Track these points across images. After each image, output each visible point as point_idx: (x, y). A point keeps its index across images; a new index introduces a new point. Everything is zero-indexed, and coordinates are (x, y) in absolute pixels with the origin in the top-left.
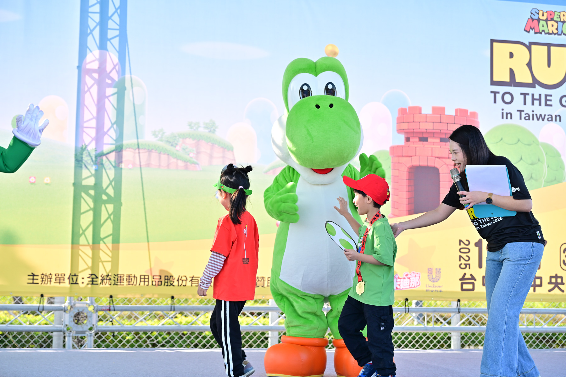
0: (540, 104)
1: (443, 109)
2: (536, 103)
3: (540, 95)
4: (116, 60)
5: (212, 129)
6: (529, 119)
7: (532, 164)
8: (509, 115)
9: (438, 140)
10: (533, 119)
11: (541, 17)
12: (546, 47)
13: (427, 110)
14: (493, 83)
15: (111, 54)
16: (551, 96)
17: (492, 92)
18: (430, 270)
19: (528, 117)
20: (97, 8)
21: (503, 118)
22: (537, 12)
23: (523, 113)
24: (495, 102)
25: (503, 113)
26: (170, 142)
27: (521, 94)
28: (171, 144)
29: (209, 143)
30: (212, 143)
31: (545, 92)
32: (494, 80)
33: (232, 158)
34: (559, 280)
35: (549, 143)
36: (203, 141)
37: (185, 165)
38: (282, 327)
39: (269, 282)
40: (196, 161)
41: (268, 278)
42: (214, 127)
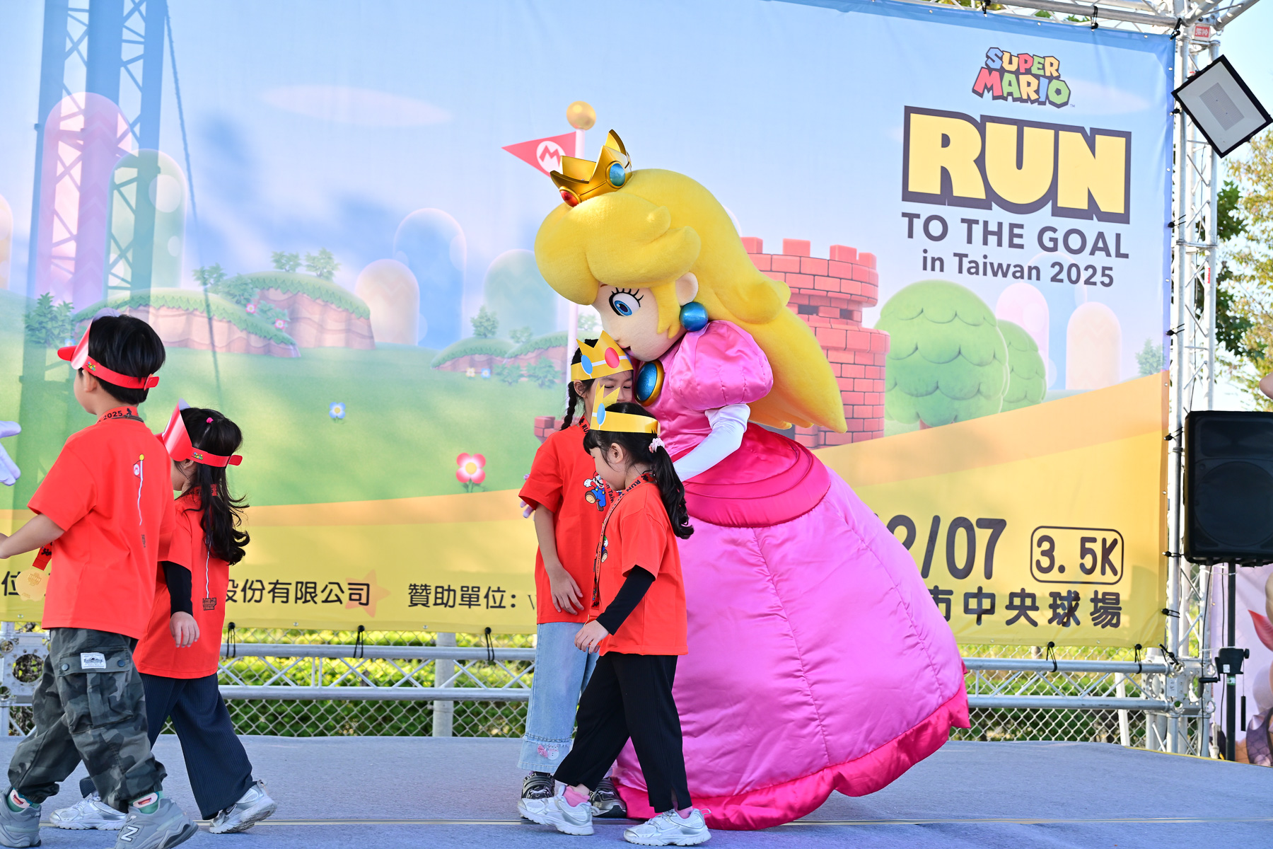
0: (1000, 244)
1: (806, 245)
2: (992, 240)
3: (1000, 225)
5: (325, 270)
6: (977, 273)
7: (980, 365)
8: (938, 264)
10: (985, 274)
11: (1007, 67)
12: (1014, 128)
13: (773, 247)
14: (908, 196)
16: (1021, 226)
17: (904, 215)
19: (974, 269)
21: (925, 268)
22: (1000, 54)
23: (965, 260)
24: (910, 235)
25: (925, 259)
26: (234, 296)
27: (963, 221)
28: (235, 300)
29: (318, 301)
30: (323, 301)
31: (1009, 218)
32: (911, 189)
33: (366, 333)
34: (1028, 602)
35: (1016, 322)
36: (305, 295)
37: (264, 346)
38: (464, 691)
39: (439, 595)
40: (289, 337)
41: (437, 587)
42: (329, 268)
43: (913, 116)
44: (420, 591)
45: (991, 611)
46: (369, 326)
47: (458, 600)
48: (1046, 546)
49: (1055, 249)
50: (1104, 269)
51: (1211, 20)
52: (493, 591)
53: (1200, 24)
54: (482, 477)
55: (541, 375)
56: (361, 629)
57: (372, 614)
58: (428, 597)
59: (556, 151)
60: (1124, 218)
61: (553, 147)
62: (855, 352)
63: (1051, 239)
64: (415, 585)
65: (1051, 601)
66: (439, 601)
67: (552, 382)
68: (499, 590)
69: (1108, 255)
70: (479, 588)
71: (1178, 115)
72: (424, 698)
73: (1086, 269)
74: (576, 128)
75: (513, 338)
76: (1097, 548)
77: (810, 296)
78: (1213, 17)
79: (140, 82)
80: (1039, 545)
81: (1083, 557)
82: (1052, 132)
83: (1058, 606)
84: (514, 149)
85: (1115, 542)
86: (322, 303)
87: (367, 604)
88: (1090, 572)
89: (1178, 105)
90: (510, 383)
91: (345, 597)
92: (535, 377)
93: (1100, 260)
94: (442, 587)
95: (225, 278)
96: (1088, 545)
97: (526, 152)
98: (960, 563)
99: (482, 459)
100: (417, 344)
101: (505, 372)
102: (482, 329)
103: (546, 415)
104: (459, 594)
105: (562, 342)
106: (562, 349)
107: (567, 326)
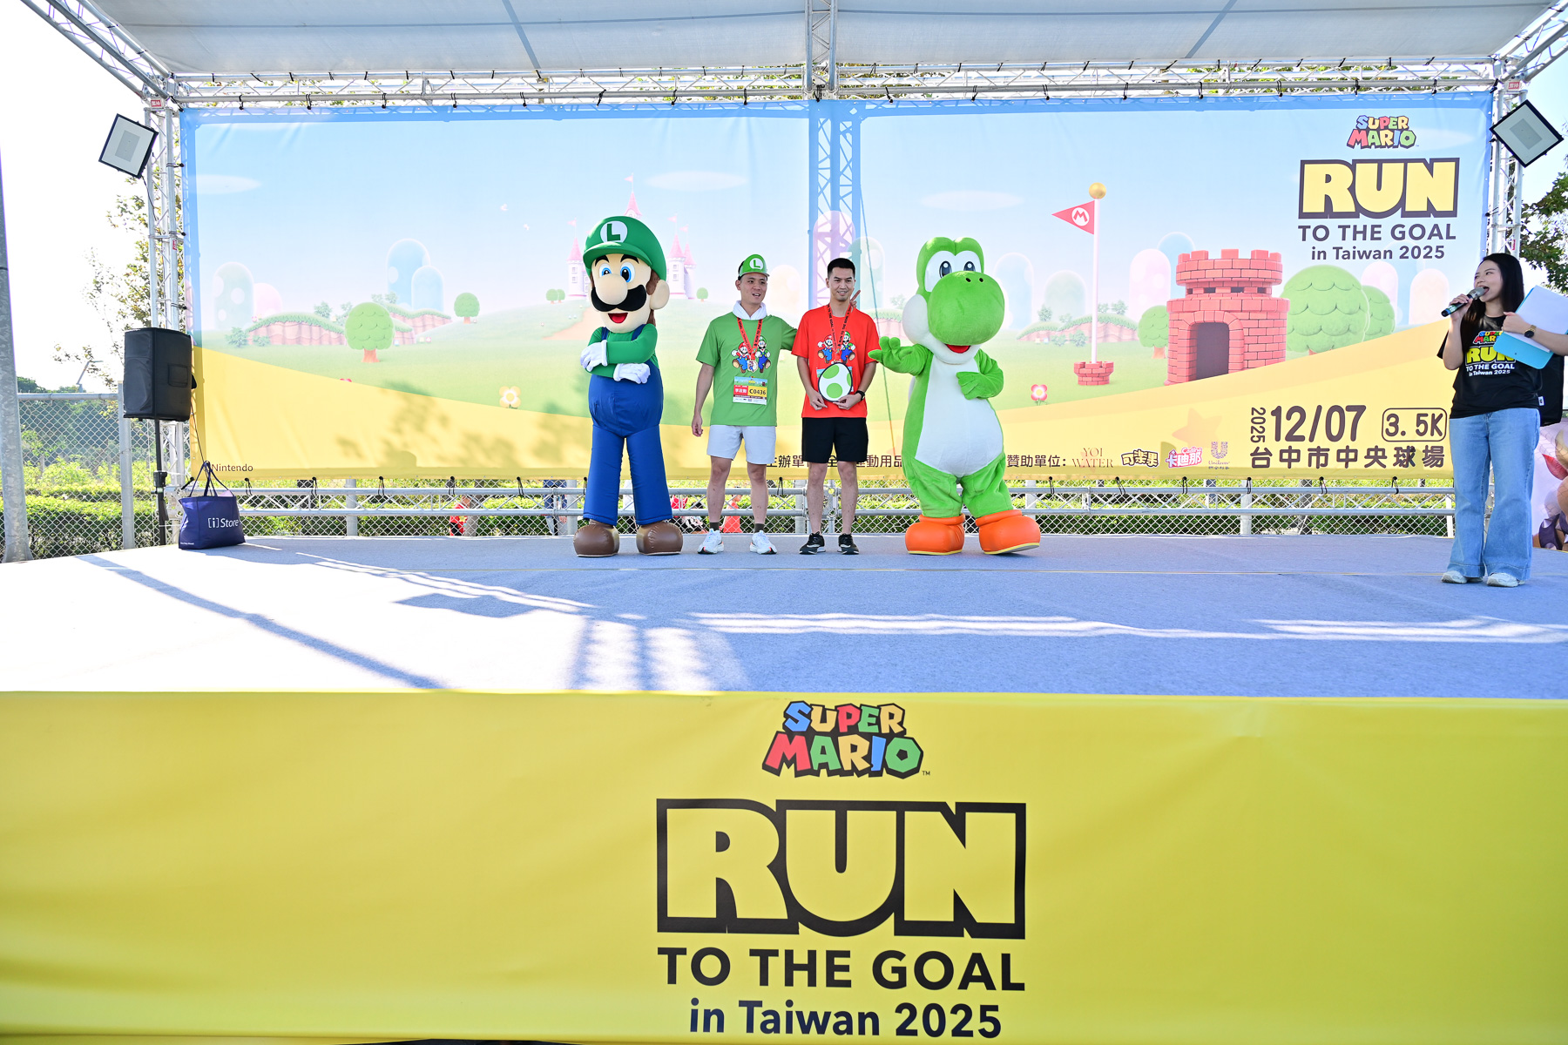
0: (1364, 239)
1: (1236, 252)
2: (1360, 236)
3: (1365, 227)
4: (849, 220)
6: (1349, 258)
8: (1322, 255)
9: (1229, 291)
10: (1354, 258)
11: (1371, 126)
12: (1376, 165)
13: (1215, 255)
14: (1302, 215)
15: (845, 216)
16: (1380, 226)
17: (1300, 227)
18: (1214, 444)
19: (1347, 256)
20: (827, 163)
21: (1313, 258)
22: (1366, 119)
23: (1340, 251)
24: (1304, 239)
25: (1314, 252)
27: (1339, 227)
31: (1370, 222)
32: (1304, 211)
34: (1380, 453)
35: (1375, 286)
38: (1040, 510)
39: (1024, 461)
41: (1022, 456)
43: (1306, 165)
44: (1014, 458)
45: (1355, 460)
47: (1034, 463)
48: (1393, 420)
49: (1403, 238)
50: (1438, 247)
51: (1521, 77)
52: (1053, 458)
53: (1513, 81)
54: (1046, 397)
55: (1077, 339)
58: (1018, 462)
59: (1083, 213)
60: (1453, 214)
61: (1081, 210)
62: (1267, 312)
63: (1400, 232)
65: (1395, 452)
66: (1024, 464)
67: (1083, 343)
68: (1056, 457)
69: (1441, 238)
70: (1045, 456)
71: (1494, 144)
73: (1425, 248)
74: (1095, 198)
75: (1061, 320)
76: (1428, 420)
77: (1238, 282)
78: (1523, 74)
80: (1388, 420)
81: (1418, 426)
82: (1402, 165)
83: (1400, 456)
84: (1058, 215)
85: (1441, 415)
88: (1422, 434)
89: (1494, 136)
90: (1060, 345)
92: (1074, 340)
93: (1435, 241)
94: (1026, 457)
96: (1422, 418)
97: (1066, 215)
98: (1335, 432)
99: (1045, 387)
100: (1008, 328)
101: (1057, 339)
102: (1043, 317)
103: (1080, 361)
104: (1034, 459)
105: (1089, 320)
106: (1088, 324)
107: (1091, 311)
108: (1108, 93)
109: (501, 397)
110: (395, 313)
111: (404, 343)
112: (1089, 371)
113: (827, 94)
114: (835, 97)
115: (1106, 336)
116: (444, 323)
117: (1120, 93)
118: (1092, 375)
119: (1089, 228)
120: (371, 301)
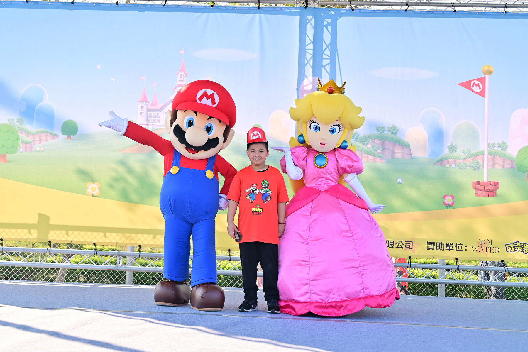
5: (394, 132)
20: (311, 46)
26: (363, 142)
28: (363, 143)
29: (392, 142)
30: (394, 142)
33: (409, 153)
36: (387, 141)
37: (374, 159)
38: (448, 281)
39: (438, 246)
40: (382, 155)
41: (437, 243)
42: (395, 131)
44: (431, 244)
46: (410, 151)
47: (445, 248)
52: (458, 245)
54: (453, 203)
55: (474, 166)
56: (410, 257)
57: (413, 252)
58: (434, 246)
59: (478, 84)
61: (477, 82)
64: (429, 242)
66: (438, 248)
67: (479, 168)
68: (460, 244)
70: (453, 243)
72: (434, 282)
74: (486, 75)
75: (463, 153)
79: (329, 72)
86: (393, 143)
87: (412, 249)
90: (463, 169)
91: (404, 246)
92: (472, 166)
94: (439, 243)
95: (359, 136)
97: (467, 85)
99: (453, 197)
100: (428, 156)
101: (461, 165)
102: (452, 150)
103: (477, 180)
104: (445, 245)
105: (482, 153)
106: (482, 156)
107: (484, 148)
108: (494, 9)
109: (88, 189)
110: (22, 131)
111: (26, 151)
112: (483, 187)
113: (312, 4)
114: (317, 6)
115: (494, 164)
116: (54, 139)
117: (502, 10)
118: (484, 190)
119: (482, 94)
120: (7, 122)
